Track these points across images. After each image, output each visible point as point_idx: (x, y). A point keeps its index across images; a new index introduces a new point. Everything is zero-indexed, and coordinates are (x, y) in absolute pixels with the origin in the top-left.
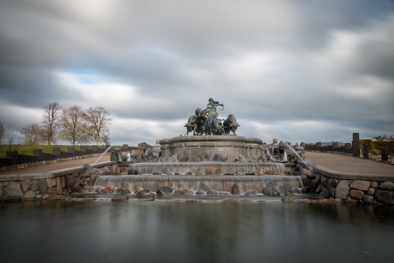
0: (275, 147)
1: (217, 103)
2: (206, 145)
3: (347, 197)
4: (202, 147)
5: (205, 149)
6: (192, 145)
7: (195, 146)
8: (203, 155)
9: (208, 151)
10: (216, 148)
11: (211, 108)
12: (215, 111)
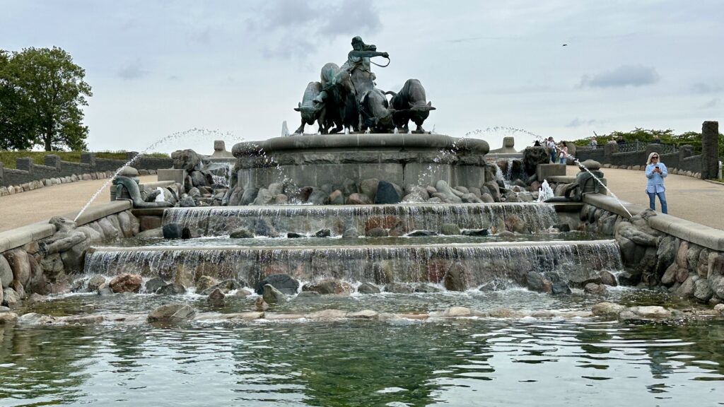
1: (372, 51)
2: (355, 157)
4: (344, 163)
5: (353, 169)
6: (318, 158)
7: (327, 161)
8: (347, 182)
9: (360, 173)
10: (380, 165)
11: (359, 64)
12: (366, 71)
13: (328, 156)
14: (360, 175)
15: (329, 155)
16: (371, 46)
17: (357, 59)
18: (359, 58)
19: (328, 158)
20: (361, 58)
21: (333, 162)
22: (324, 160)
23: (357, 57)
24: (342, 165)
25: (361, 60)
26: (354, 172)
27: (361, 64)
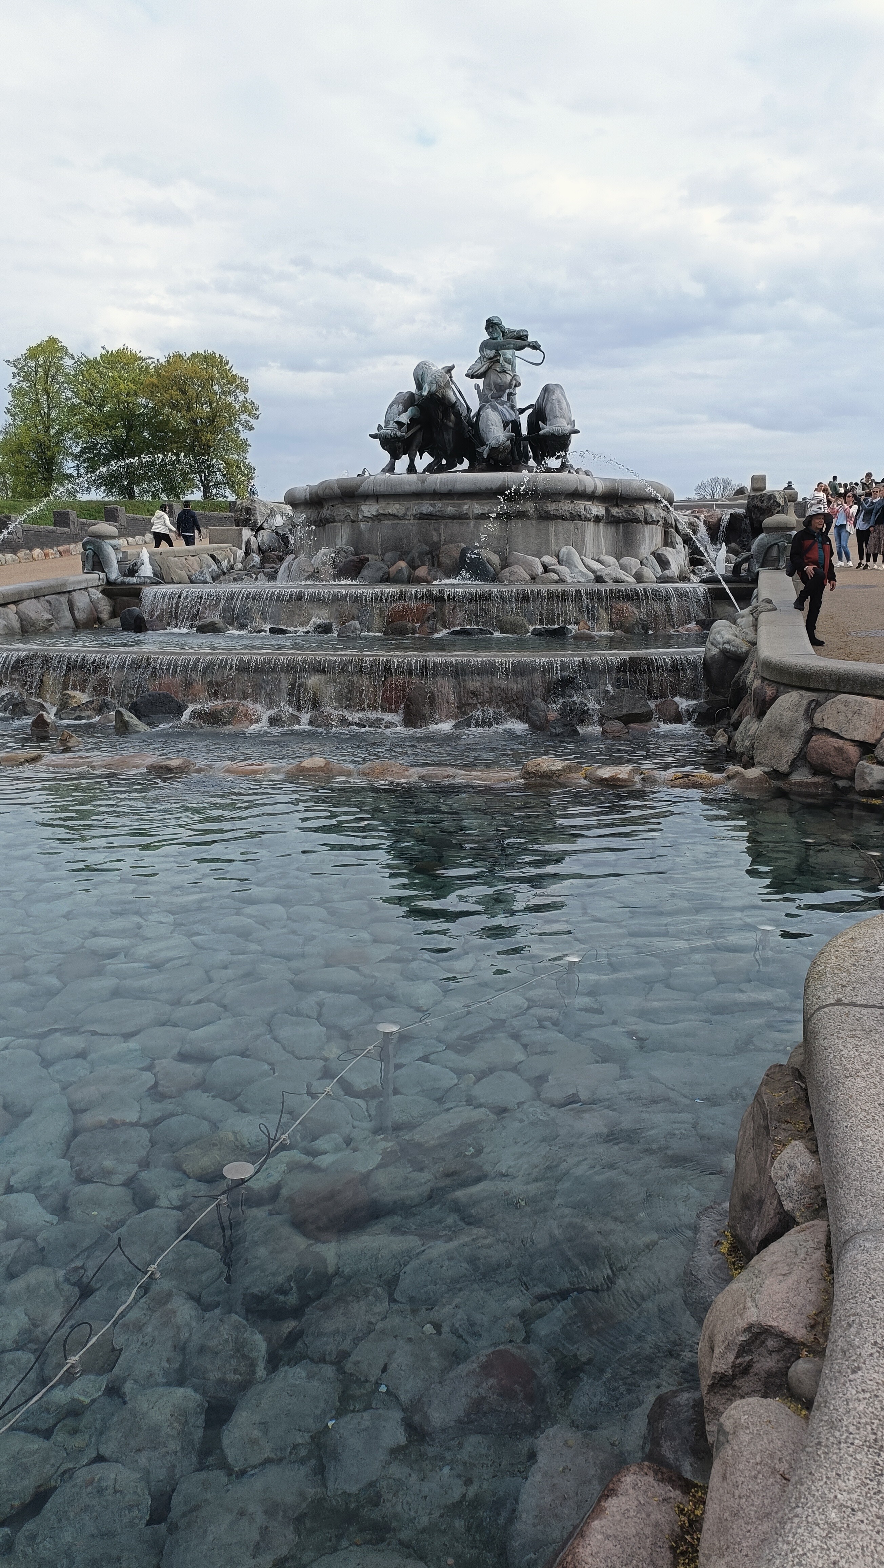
0: (733, 511)
1: (520, 340)
2: (434, 511)
3: (793, 765)
4: (420, 519)
5: (432, 528)
6: (382, 512)
7: (395, 516)
8: (417, 548)
9: (442, 535)
10: (472, 522)
11: (494, 360)
12: (505, 372)
13: (395, 508)
14: (443, 538)
15: (397, 506)
16: (519, 331)
17: (491, 353)
18: (494, 352)
19: (395, 512)
20: (497, 351)
21: (403, 518)
22: (390, 514)
23: (491, 350)
24: (416, 522)
25: (498, 354)
26: (434, 533)
27: (498, 361)
